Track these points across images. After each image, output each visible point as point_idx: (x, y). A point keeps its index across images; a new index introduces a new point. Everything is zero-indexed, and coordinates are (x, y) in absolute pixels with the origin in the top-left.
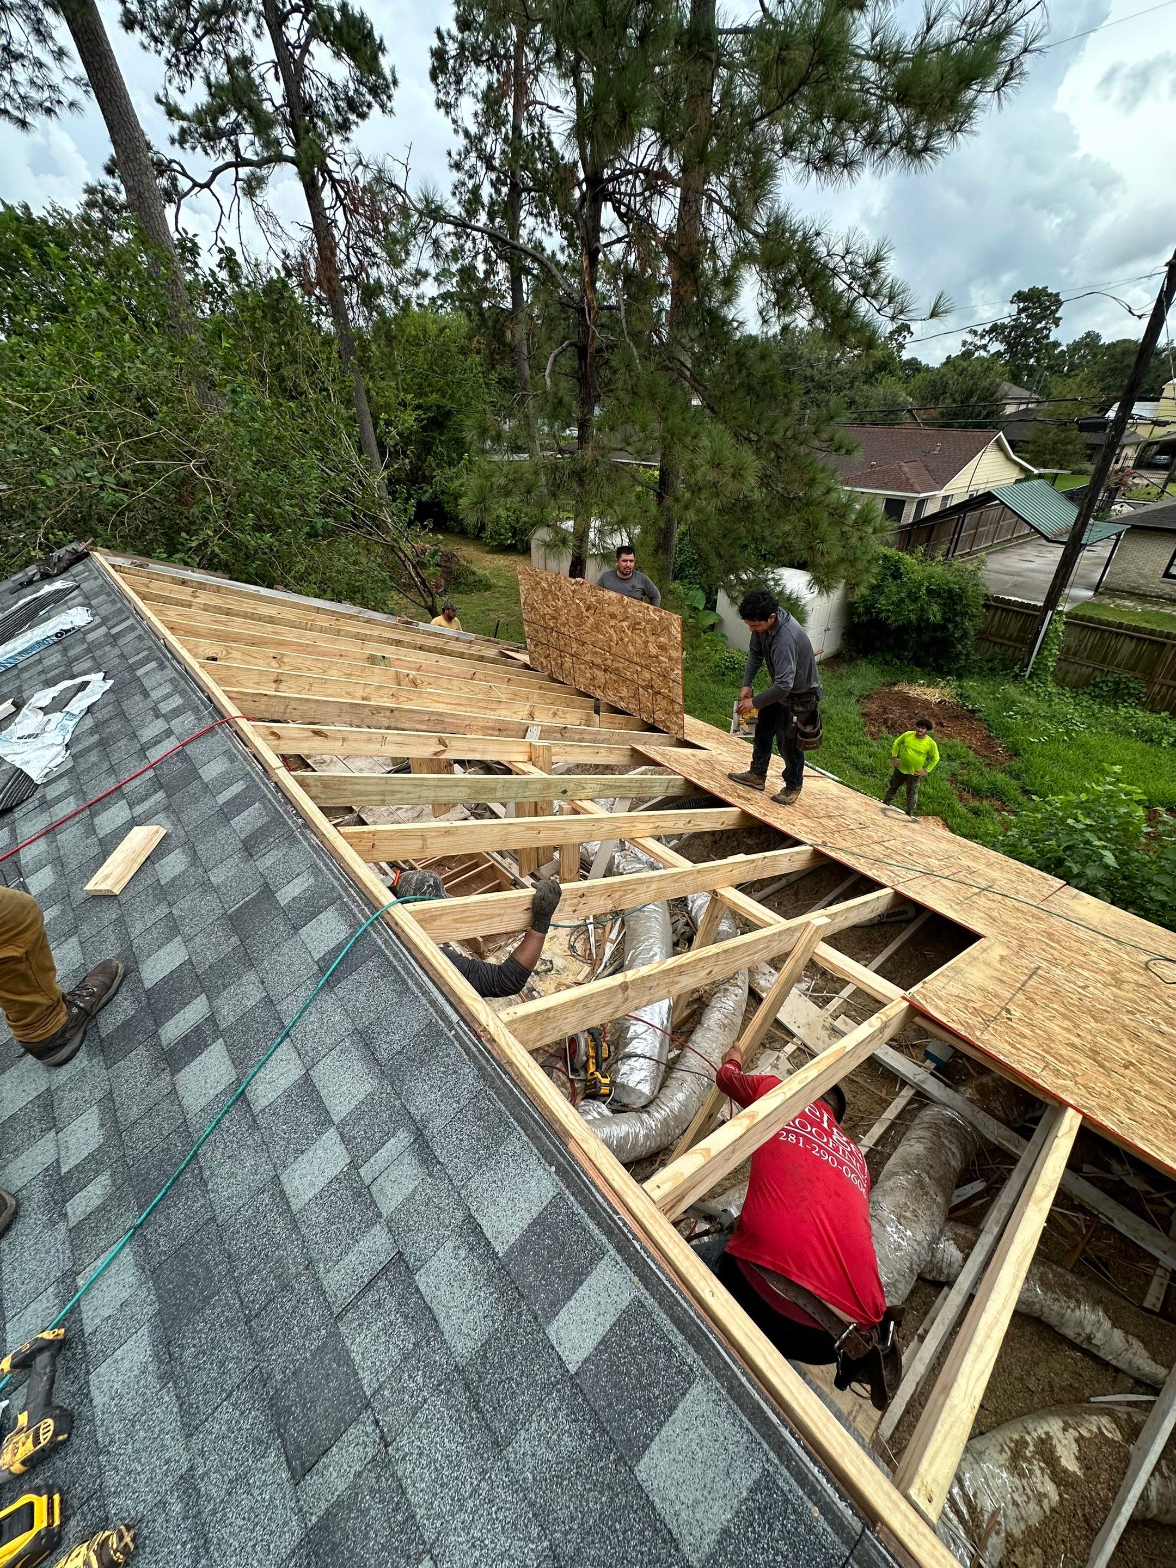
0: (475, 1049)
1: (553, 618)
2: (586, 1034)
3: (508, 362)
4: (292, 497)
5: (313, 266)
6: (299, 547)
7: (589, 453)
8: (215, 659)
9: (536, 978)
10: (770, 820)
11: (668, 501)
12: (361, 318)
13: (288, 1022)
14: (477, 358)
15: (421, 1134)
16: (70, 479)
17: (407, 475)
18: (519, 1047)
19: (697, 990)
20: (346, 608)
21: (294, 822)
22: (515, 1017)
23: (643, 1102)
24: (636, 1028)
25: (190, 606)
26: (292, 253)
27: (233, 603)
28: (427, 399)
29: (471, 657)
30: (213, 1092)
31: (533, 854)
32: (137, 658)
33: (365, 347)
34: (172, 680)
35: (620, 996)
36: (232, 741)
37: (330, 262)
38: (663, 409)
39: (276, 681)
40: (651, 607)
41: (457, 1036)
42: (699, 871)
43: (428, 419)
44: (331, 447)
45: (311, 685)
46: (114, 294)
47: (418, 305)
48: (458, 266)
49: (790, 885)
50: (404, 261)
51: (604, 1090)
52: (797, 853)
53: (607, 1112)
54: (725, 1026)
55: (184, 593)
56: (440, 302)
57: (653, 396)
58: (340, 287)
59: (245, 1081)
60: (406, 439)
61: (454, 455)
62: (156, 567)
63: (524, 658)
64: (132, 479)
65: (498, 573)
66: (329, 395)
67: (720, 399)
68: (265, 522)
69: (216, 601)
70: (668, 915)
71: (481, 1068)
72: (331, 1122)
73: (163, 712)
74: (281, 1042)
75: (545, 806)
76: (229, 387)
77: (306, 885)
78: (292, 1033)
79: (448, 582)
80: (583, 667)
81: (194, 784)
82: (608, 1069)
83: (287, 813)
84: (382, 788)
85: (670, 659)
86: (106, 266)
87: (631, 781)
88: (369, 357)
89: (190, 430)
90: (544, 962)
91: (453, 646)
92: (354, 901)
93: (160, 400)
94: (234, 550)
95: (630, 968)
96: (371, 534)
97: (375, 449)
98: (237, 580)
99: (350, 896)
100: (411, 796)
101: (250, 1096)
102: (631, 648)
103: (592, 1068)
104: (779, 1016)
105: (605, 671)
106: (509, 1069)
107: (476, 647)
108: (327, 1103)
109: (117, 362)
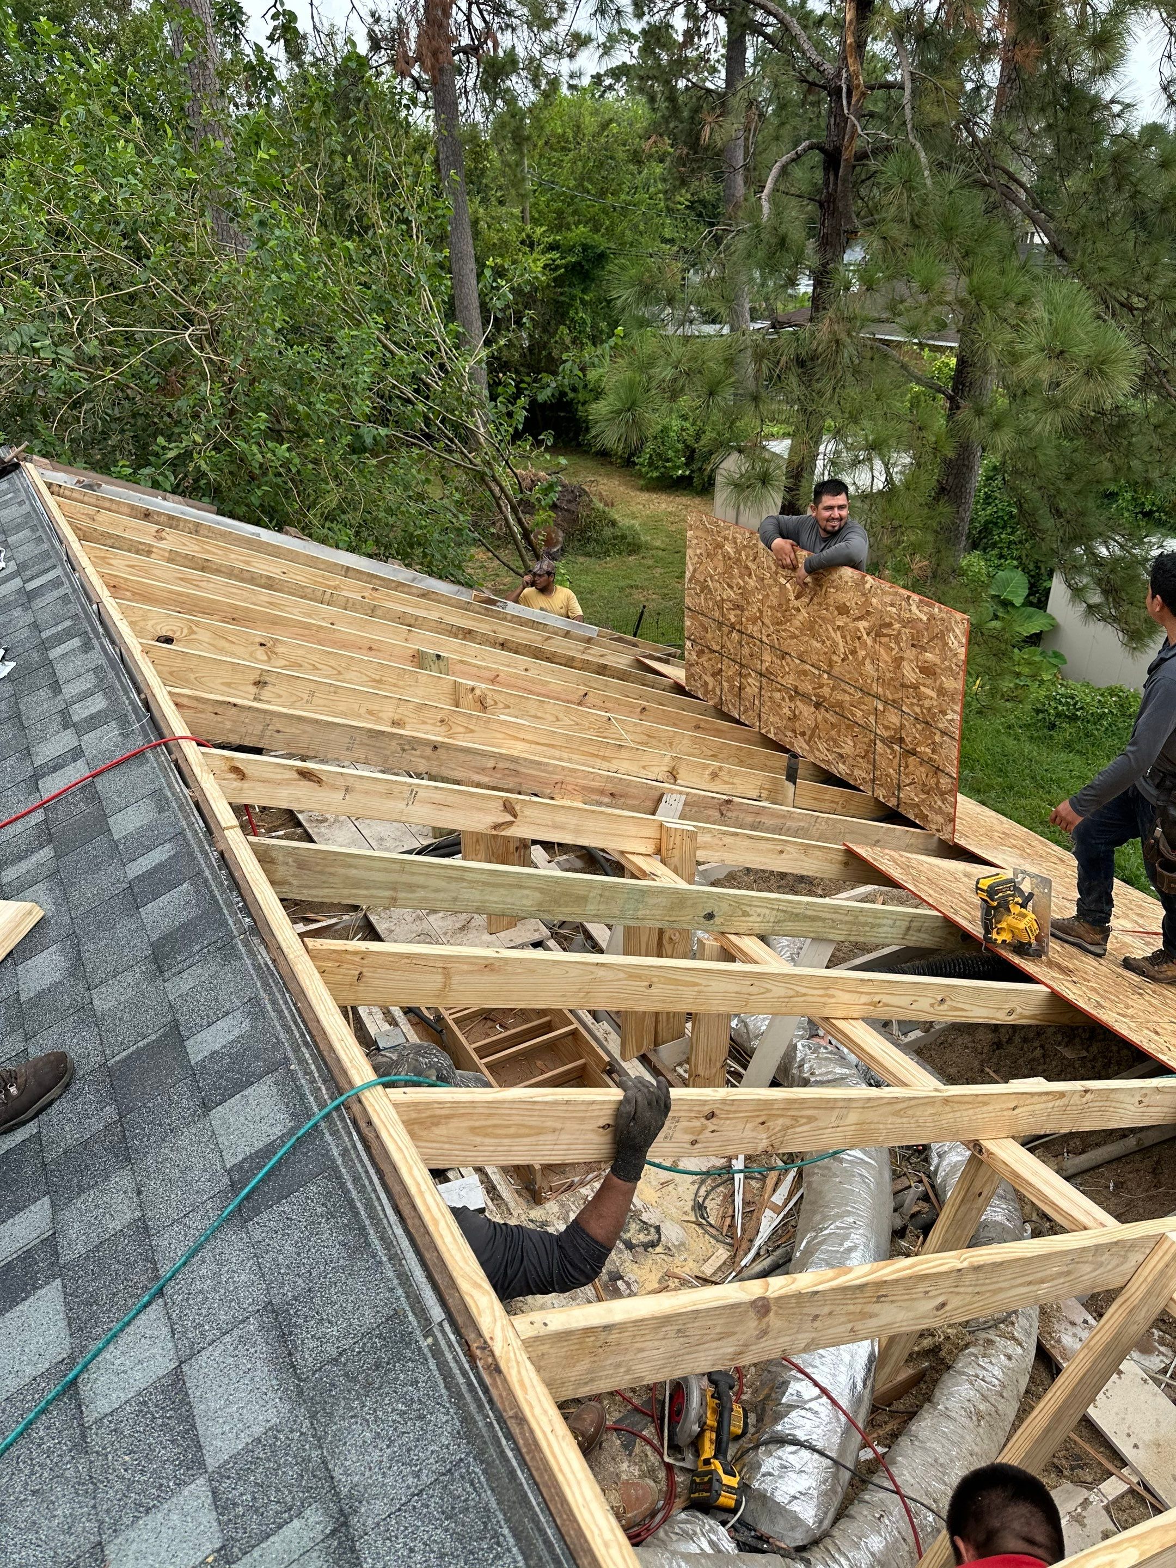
0: (461, 1380)
1: (738, 607)
2: (705, 1382)
3: (707, 177)
4: (332, 388)
5: (414, 32)
6: (333, 467)
7: (824, 330)
8: (169, 640)
9: (627, 1255)
10: (1109, 1017)
11: (965, 414)
12: (479, 109)
13: (165, 1270)
14: (659, 169)
15: (345, 1524)
16: (12, 349)
17: (523, 355)
18: (541, 1390)
19: (931, 1333)
20: (393, 571)
21: (238, 922)
22: (543, 1331)
23: (799, 1538)
24: (799, 1388)
25: (149, 553)
26: (384, 16)
27: (216, 553)
28: (570, 235)
29: (585, 666)
30: (30, 1371)
31: (649, 1023)
32: (54, 630)
33: (479, 154)
34: (97, 670)
35: (752, 1324)
36: (166, 776)
37: (441, 26)
38: (966, 255)
39: (257, 683)
40: (916, 597)
41: (436, 1351)
42: (946, 1101)
43: (566, 267)
44: (404, 310)
45: (312, 694)
46: (116, 83)
47: (571, 87)
48: (643, 24)
49: (1144, 1151)
50: (555, 21)
51: (726, 1500)
52: (1158, 1090)
53: (729, 1546)
54: (980, 1417)
55: (144, 532)
56: (608, 81)
57: (948, 231)
58: (451, 63)
59: (81, 1361)
60: (525, 297)
61: (603, 325)
62: (112, 490)
63: (677, 673)
64: (98, 353)
65: (655, 524)
66: (410, 228)
67: (1076, 236)
68: (287, 424)
69: (191, 547)
70: (887, 1175)
71: (467, 1420)
72: (202, 1465)
73: (75, 719)
74: (149, 1303)
75: (676, 937)
76: (256, 217)
77: (236, 1032)
78: (168, 1291)
79: (569, 536)
80: (777, 695)
81: (97, 842)
82: (738, 1458)
83: (229, 905)
84: (394, 877)
85: (941, 692)
86: (118, 44)
87: (836, 909)
88: (483, 170)
89: (194, 282)
90: (645, 1226)
91: (559, 646)
92: (307, 1072)
93: (158, 237)
94: (233, 468)
95: (802, 1268)
96: (450, 451)
97: (475, 314)
98: (232, 516)
99: (302, 1061)
100: (441, 895)
101: (84, 1391)
102: (869, 667)
103: (708, 1450)
104: (1092, 1411)
105: (818, 705)
106: (516, 1430)
107: (596, 650)
108: (201, 1430)
109: (105, 181)
